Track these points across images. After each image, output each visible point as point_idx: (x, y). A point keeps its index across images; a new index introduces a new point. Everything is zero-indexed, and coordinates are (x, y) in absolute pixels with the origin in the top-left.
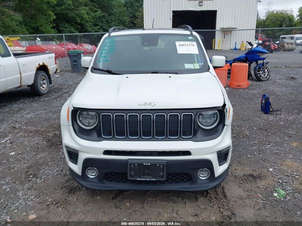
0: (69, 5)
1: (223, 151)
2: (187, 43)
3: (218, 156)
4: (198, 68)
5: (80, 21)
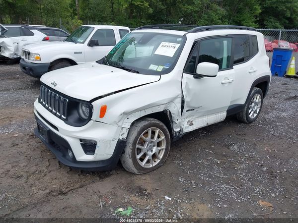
1: (88, 142)
2: (171, 44)
3: (81, 144)
4: (160, 71)
5: (289, 15)
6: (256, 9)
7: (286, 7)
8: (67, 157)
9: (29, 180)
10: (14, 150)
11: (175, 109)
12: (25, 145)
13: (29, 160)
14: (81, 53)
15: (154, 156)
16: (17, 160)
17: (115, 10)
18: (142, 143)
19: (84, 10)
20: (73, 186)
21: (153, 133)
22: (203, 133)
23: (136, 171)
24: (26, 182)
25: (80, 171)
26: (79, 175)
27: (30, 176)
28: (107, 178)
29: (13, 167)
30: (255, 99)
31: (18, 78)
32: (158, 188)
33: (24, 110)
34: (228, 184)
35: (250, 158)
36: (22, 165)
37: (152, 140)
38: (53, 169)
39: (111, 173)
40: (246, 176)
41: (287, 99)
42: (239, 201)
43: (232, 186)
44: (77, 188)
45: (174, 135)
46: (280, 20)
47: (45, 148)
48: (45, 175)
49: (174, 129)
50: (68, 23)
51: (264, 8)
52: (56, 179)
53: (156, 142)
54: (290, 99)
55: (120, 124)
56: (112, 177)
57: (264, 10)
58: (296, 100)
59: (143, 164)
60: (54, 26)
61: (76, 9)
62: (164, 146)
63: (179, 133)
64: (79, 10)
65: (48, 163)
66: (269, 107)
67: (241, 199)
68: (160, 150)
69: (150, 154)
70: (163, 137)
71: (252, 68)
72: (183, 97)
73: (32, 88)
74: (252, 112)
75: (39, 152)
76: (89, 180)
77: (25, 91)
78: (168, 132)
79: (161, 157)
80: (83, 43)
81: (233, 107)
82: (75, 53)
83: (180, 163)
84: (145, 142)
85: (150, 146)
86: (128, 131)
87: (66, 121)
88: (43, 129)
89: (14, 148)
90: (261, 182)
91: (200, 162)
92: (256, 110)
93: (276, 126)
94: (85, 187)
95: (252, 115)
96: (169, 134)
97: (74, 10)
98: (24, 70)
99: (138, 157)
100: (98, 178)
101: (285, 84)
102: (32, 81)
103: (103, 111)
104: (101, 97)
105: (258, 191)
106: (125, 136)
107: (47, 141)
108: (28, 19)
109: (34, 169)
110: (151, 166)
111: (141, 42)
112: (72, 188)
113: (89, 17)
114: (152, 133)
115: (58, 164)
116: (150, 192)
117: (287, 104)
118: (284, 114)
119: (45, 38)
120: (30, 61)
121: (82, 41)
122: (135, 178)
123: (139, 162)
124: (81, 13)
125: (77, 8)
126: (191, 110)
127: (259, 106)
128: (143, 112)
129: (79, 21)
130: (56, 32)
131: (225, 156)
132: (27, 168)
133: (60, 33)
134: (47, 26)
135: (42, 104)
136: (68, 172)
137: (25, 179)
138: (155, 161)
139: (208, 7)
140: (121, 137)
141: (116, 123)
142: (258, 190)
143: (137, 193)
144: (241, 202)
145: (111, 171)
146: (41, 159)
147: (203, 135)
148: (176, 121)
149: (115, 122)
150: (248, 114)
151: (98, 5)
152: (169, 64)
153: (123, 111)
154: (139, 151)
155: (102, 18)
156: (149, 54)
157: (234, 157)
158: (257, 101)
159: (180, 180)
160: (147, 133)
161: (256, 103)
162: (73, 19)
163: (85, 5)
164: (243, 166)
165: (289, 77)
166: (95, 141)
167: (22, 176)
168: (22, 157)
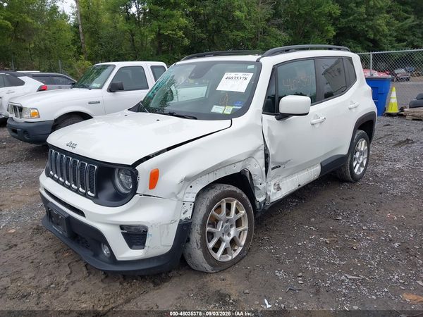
0: (360, 14)
1: (133, 229)
2: (240, 74)
3: (122, 233)
4: (229, 113)
5: (372, 36)
6: (328, 31)
7: (367, 26)
8: (101, 256)
9: (41, 300)
10: (11, 255)
11: (256, 167)
12: (28, 245)
13: (38, 267)
14: (99, 102)
15: (233, 242)
16: (18, 269)
17: (136, 45)
18: (214, 223)
19: (92, 46)
20: (115, 302)
21: (229, 206)
22: (293, 202)
23: (208, 268)
24: (38, 304)
25: (121, 276)
26: (121, 283)
27: (43, 293)
28: (166, 284)
29: (13, 281)
30: (359, 147)
31: (5, 147)
32: (247, 291)
33: (19, 192)
34: (351, 273)
35: (370, 231)
36: (27, 277)
37: (228, 218)
38: (77, 277)
39: (171, 275)
40: (373, 259)
41: (396, 145)
42: (374, 297)
43: (356, 275)
44: (121, 304)
45: (258, 207)
46: (361, 43)
47: (59, 247)
48: (67, 289)
49: (257, 199)
50: (70, 66)
51: (339, 29)
52: (85, 293)
53: (235, 220)
54: (400, 143)
55: (180, 196)
56: (174, 280)
57: (338, 31)
58: (410, 145)
59: (218, 255)
60: (50, 71)
61: (81, 47)
62: (245, 226)
63: (264, 204)
64: (86, 48)
65: (68, 270)
66: (376, 158)
67: (376, 295)
68: (241, 232)
69: (228, 239)
70: (243, 212)
71: (352, 102)
72: (266, 149)
73: (28, 159)
74: (358, 166)
75: (52, 254)
76: (138, 290)
77: (18, 165)
78: (249, 202)
79: (243, 243)
80: (101, 88)
81: (333, 160)
82: (90, 103)
83: (271, 249)
84: (217, 221)
85: (226, 227)
86: (192, 206)
87: (95, 199)
88: (58, 215)
89: (11, 251)
90: (397, 265)
91: (300, 244)
92: (362, 162)
93: (394, 183)
94: (133, 302)
95: (358, 170)
96: (250, 206)
97: (78, 48)
98: (14, 134)
99: (211, 245)
100: (151, 285)
101: (387, 125)
102: (27, 150)
103: (154, 178)
104: (147, 158)
105: (397, 279)
106: (189, 215)
107: (66, 234)
108: (12, 64)
109: (47, 280)
110: (230, 258)
111: (193, 75)
112: (113, 305)
113: (101, 56)
114: (227, 207)
115: (84, 269)
116: (236, 298)
117: (399, 151)
118: (399, 166)
119: (41, 87)
120: (23, 120)
121: (99, 85)
122: (208, 279)
123: (212, 253)
124: (89, 51)
125: (83, 45)
126: (277, 167)
127: (366, 156)
128: (211, 175)
129: (87, 62)
130: (55, 78)
131: (333, 232)
132: (36, 280)
133: (61, 79)
134: (41, 71)
135: (52, 177)
136: (102, 280)
137: (36, 299)
138: (235, 250)
139: (265, 32)
140: (183, 217)
141: (174, 195)
142: (396, 277)
143: (216, 301)
144: (377, 298)
145: (170, 272)
146: (57, 265)
147: (294, 204)
148: (258, 186)
149: (173, 193)
150: (352, 168)
151: (112, 38)
152: (241, 103)
153: (183, 176)
154: (210, 237)
155: (119, 55)
156: (202, 94)
157: (347, 232)
158: (362, 149)
159: (278, 274)
160: (220, 207)
161: (361, 152)
162: (77, 60)
163: (93, 39)
164: (364, 244)
165: (390, 115)
166: (144, 227)
167: (29, 294)
168: (26, 265)
